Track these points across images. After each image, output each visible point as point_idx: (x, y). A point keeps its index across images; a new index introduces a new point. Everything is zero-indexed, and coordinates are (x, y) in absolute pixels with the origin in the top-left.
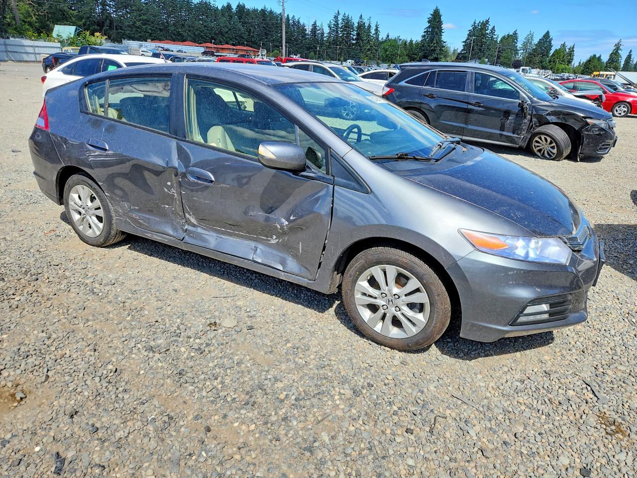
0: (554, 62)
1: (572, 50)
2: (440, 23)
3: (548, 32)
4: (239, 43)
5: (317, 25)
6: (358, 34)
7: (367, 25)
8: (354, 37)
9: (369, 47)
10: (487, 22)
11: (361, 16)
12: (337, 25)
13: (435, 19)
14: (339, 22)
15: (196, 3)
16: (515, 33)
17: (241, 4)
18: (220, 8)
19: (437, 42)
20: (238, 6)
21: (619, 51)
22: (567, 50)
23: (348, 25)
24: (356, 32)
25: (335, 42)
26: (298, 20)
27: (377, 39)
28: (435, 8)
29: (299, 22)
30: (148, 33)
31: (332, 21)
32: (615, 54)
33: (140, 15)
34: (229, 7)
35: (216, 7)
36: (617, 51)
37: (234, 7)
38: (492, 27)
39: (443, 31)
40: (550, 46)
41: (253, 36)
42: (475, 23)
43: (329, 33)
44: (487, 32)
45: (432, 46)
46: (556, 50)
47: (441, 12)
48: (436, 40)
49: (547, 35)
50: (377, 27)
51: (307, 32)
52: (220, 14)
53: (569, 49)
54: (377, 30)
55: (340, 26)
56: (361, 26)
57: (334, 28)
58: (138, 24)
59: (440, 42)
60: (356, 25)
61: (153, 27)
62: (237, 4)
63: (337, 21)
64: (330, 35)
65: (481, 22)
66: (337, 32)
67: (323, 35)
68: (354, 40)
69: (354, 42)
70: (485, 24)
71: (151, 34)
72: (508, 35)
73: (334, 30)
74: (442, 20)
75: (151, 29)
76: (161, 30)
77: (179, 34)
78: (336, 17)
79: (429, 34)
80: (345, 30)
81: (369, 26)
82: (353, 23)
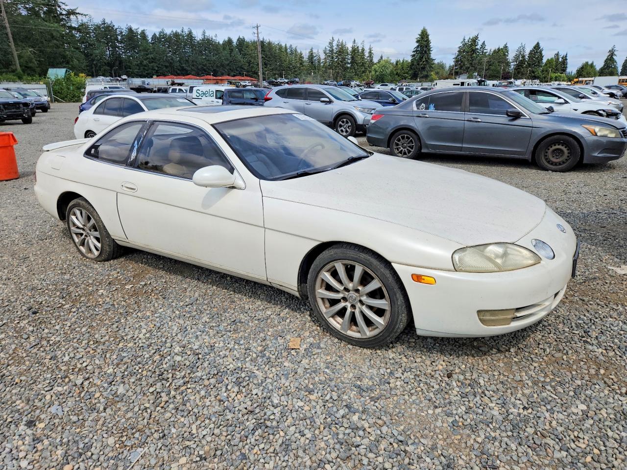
0: (546, 71)
1: (565, 59)
2: (428, 41)
3: (538, 44)
4: (240, 73)
5: (314, 52)
6: (353, 58)
7: (360, 49)
8: (349, 61)
9: (363, 69)
10: (477, 37)
11: (355, 40)
12: (332, 51)
13: (422, 38)
14: (334, 48)
15: (199, 39)
16: (506, 47)
17: (241, 37)
18: (221, 43)
19: (426, 61)
20: (238, 40)
21: (614, 57)
22: (560, 60)
23: (342, 50)
24: (350, 56)
25: (331, 67)
26: (296, 48)
27: (371, 61)
28: (422, 29)
29: (296, 51)
30: (155, 70)
31: (327, 48)
32: (610, 60)
33: (147, 55)
34: (230, 41)
35: (218, 42)
36: (612, 57)
37: (235, 40)
38: (482, 42)
39: (431, 49)
40: (541, 57)
41: (253, 67)
42: (464, 39)
43: (325, 58)
44: (476, 47)
45: (421, 64)
46: (548, 59)
47: (429, 32)
48: (426, 58)
49: (537, 46)
50: (370, 50)
51: (305, 59)
52: (222, 48)
53: (562, 58)
54: (370, 52)
55: (335, 51)
56: (355, 50)
57: (330, 53)
58: (145, 62)
59: (429, 61)
60: (350, 49)
61: (159, 64)
62: (238, 38)
63: (332, 47)
64: (326, 61)
65: (471, 38)
66: (333, 58)
67: (320, 61)
68: (349, 64)
69: (349, 65)
70: (474, 40)
71: (157, 71)
72: (499, 49)
73: (329, 56)
74: (430, 39)
75: (157, 67)
76: (166, 67)
77: (183, 69)
78: (331, 43)
79: (418, 53)
80: (340, 55)
81: (363, 50)
82: (347, 48)
